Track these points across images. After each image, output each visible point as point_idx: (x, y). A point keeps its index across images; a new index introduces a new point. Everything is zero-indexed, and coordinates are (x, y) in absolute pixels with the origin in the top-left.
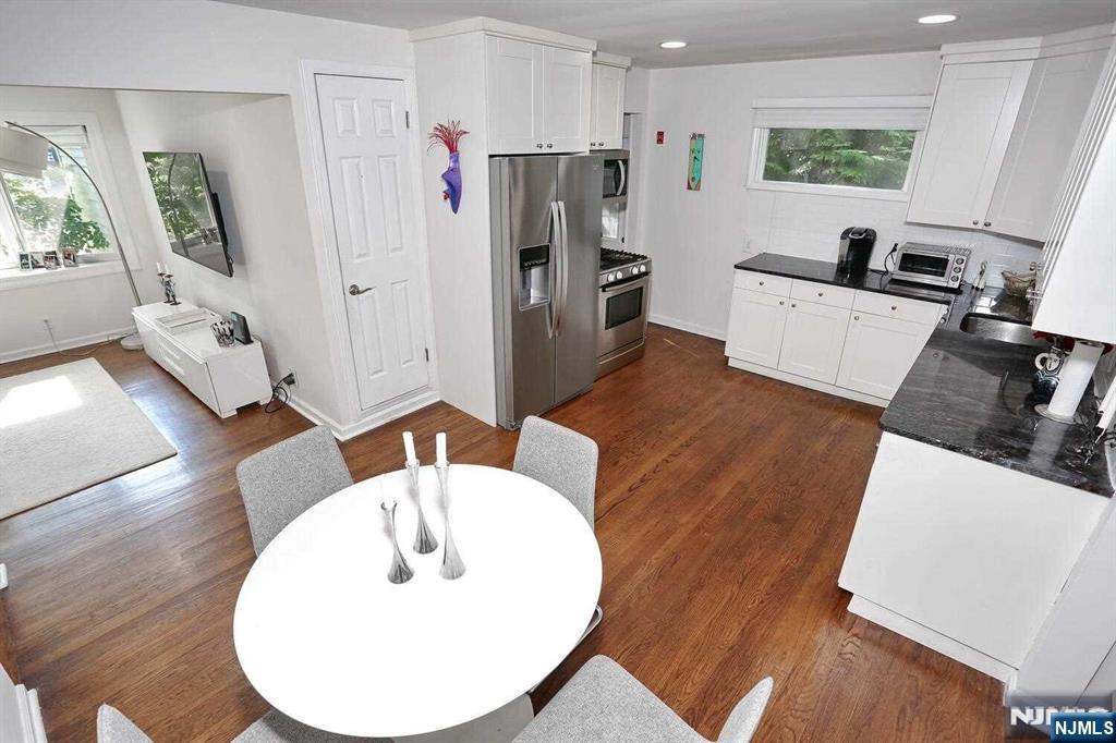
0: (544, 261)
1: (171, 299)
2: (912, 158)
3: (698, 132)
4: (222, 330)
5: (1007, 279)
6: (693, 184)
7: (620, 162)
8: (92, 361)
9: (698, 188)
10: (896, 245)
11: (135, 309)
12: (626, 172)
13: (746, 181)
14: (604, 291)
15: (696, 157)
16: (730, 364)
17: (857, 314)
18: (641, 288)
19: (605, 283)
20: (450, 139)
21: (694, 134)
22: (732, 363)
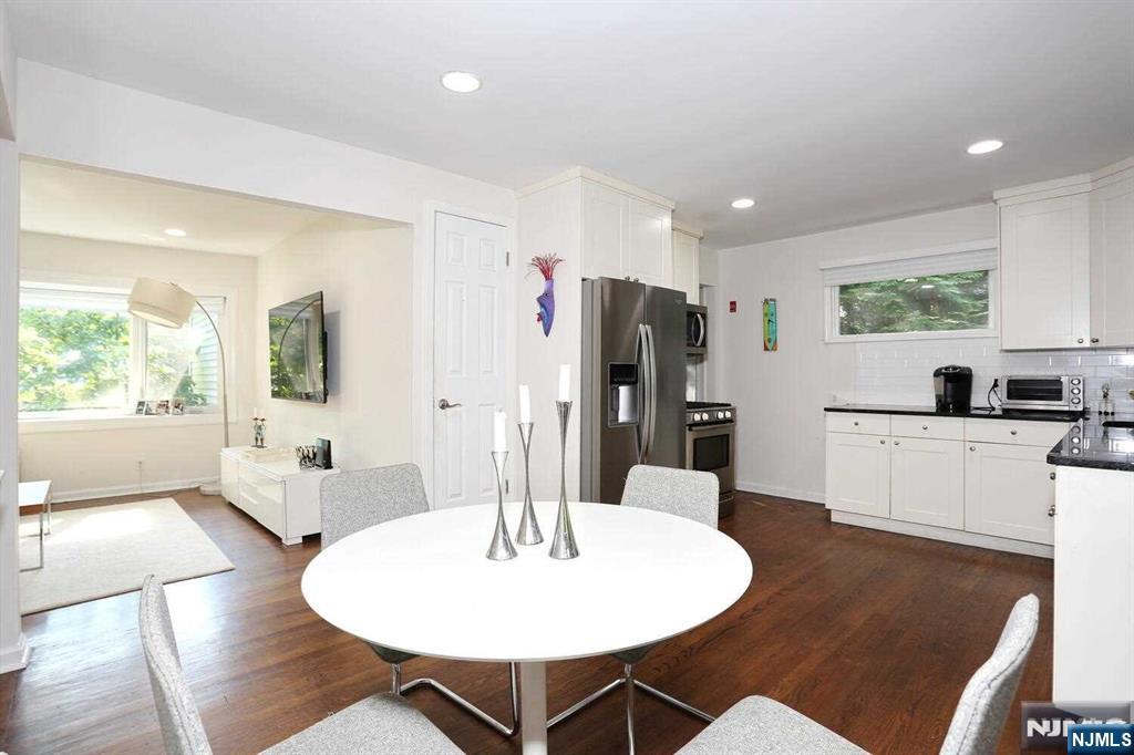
0: (633, 380)
1: (259, 443)
2: (991, 319)
3: (769, 297)
4: (306, 452)
6: (770, 345)
7: (699, 315)
8: (171, 500)
9: (775, 348)
10: (996, 380)
11: (223, 449)
12: (705, 325)
13: (824, 336)
14: (690, 430)
15: (770, 319)
16: (833, 520)
17: (972, 445)
18: (727, 436)
19: (690, 422)
20: (546, 267)
21: (766, 300)
22: (835, 518)
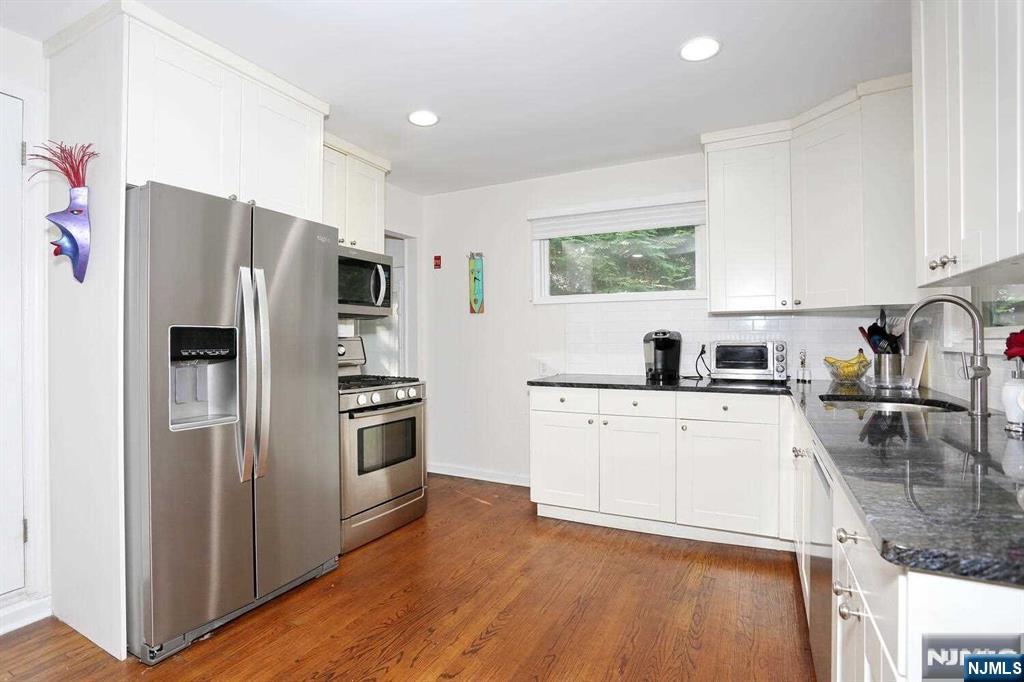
0: (225, 352)
3: (475, 251)
5: (832, 365)
6: (476, 307)
7: (380, 267)
9: (481, 310)
10: (703, 347)
12: (388, 280)
13: (531, 296)
14: (351, 417)
15: (476, 277)
16: (539, 514)
17: (684, 423)
18: (413, 420)
19: (353, 406)
20: (73, 167)
21: (472, 255)
22: (541, 512)
